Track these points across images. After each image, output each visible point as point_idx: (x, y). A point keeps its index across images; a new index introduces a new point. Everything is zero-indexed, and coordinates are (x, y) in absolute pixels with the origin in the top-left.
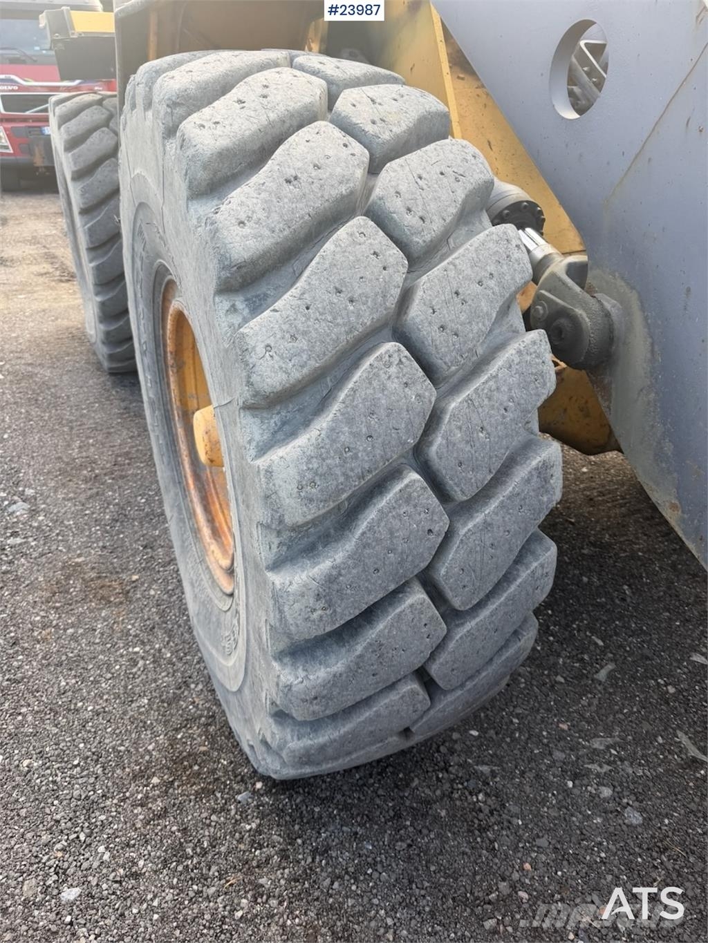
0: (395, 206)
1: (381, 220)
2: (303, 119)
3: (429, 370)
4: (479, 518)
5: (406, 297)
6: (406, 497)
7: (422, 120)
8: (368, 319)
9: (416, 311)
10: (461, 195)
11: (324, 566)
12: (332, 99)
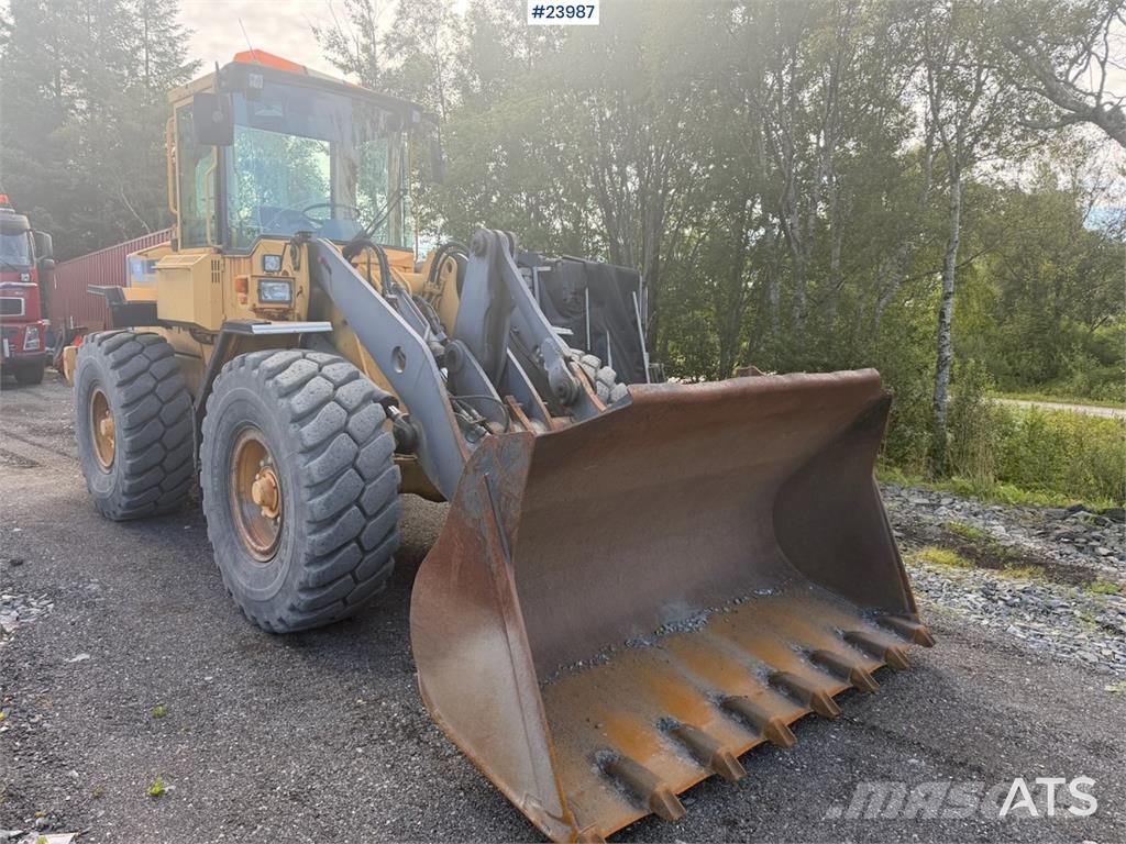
0: (342, 399)
1: (339, 402)
2: (313, 376)
3: (355, 441)
4: (373, 484)
5: (347, 423)
6: (350, 475)
7: (349, 374)
8: (336, 427)
9: (350, 425)
10: (362, 395)
11: (326, 495)
12: (320, 369)
